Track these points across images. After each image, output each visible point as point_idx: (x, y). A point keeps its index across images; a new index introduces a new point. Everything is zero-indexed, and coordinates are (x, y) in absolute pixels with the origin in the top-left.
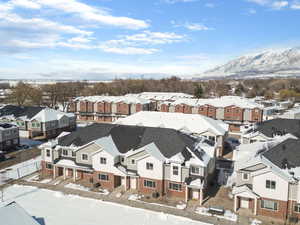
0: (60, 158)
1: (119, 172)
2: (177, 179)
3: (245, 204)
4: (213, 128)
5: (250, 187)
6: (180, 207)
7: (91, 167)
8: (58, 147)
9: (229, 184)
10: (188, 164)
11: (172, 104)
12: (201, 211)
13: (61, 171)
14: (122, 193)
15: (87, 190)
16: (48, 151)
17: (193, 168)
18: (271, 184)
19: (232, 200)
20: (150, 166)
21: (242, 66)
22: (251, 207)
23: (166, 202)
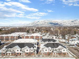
0: (7, 51)
1: (21, 52)
2: (32, 52)
3: (43, 54)
4: (35, 41)
5: (43, 51)
6: (33, 56)
7: (15, 52)
8: (6, 49)
9: (40, 51)
10: (34, 49)
11: (25, 36)
12: (37, 56)
13: (7, 54)
14: (22, 56)
15: (15, 57)
16: (4, 50)
17: (35, 50)
18: (46, 50)
19: (41, 53)
20: (27, 50)
21: (35, 24)
22: (44, 54)
23: (31, 56)
